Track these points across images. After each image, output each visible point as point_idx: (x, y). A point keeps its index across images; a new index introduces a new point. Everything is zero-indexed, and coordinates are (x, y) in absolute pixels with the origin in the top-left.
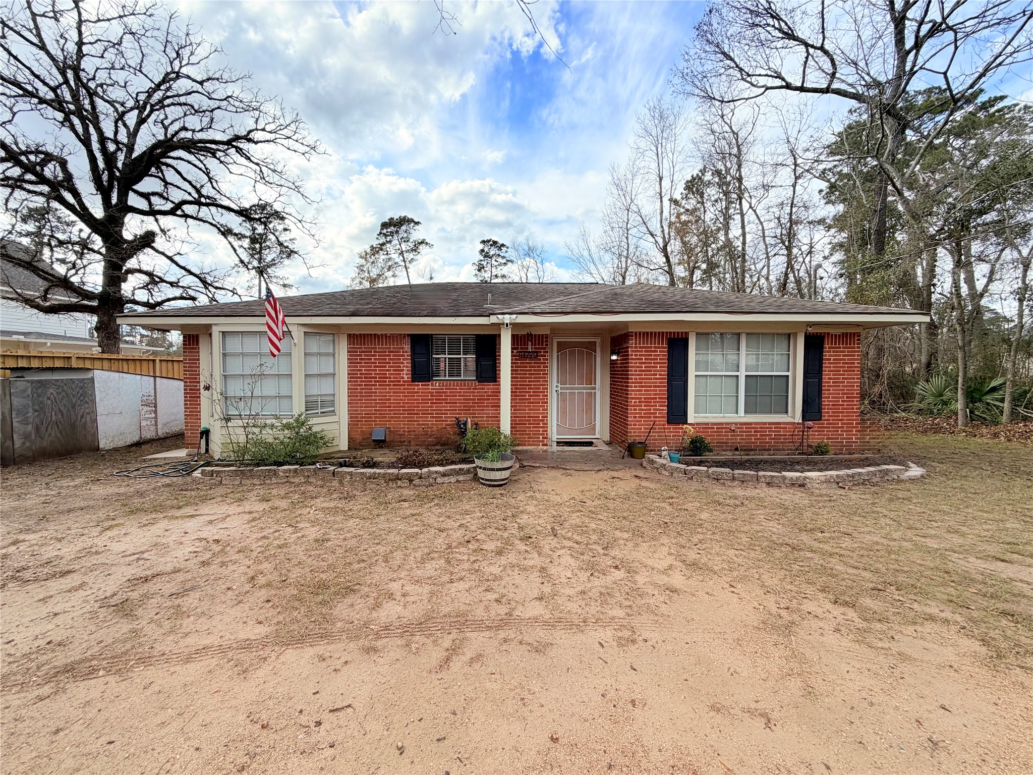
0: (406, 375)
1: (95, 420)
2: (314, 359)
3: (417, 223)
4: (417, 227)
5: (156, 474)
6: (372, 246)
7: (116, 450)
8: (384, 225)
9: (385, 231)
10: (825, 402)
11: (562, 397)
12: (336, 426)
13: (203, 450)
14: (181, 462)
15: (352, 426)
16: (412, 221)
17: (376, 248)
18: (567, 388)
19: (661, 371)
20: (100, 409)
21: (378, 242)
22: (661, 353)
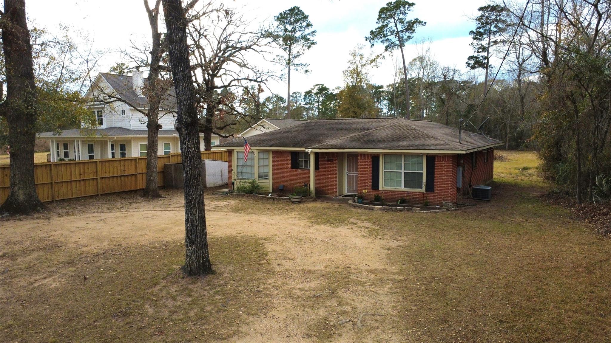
0: (290, 166)
1: (205, 177)
2: (262, 160)
3: (413, 4)
4: (411, 8)
5: (220, 195)
6: (372, 31)
7: (211, 188)
8: (382, 11)
9: (383, 16)
10: (436, 185)
11: (349, 177)
12: (268, 184)
13: (233, 189)
14: (226, 192)
15: (273, 184)
16: (407, 3)
17: (375, 32)
18: (351, 173)
19: (369, 170)
20: (207, 174)
21: (378, 26)
22: (369, 162)
